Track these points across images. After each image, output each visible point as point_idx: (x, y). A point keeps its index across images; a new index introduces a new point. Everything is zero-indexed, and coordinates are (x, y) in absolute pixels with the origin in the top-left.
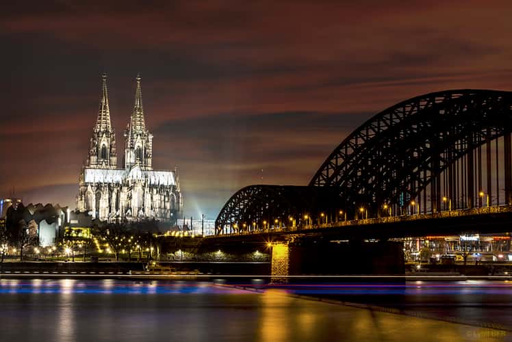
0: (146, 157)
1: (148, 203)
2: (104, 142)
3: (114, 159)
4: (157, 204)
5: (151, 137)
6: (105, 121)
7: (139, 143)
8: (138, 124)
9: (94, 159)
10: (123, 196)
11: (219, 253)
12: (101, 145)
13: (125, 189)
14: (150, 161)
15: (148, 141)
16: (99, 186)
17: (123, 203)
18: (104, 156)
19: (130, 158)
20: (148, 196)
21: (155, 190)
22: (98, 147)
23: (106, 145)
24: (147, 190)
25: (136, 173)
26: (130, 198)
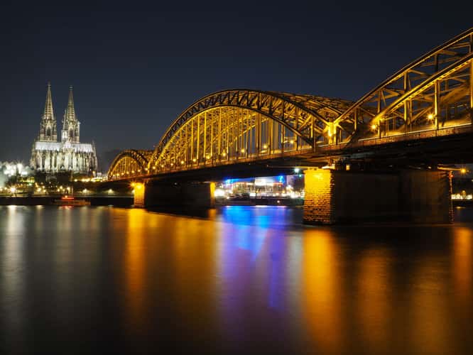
0: (76, 135)
1: (75, 163)
2: (49, 126)
3: (55, 136)
4: (80, 163)
5: (79, 123)
6: (49, 113)
7: (71, 127)
8: (71, 115)
9: (42, 136)
10: (59, 159)
11: (110, 191)
12: (47, 127)
13: (60, 154)
14: (78, 138)
15: (77, 126)
16: (44, 152)
17: (59, 163)
18: (49, 134)
19: (65, 135)
20: (75, 159)
21: (79, 155)
22: (45, 129)
23: (50, 127)
24: (74, 155)
25: (68, 145)
26: (63, 159)
